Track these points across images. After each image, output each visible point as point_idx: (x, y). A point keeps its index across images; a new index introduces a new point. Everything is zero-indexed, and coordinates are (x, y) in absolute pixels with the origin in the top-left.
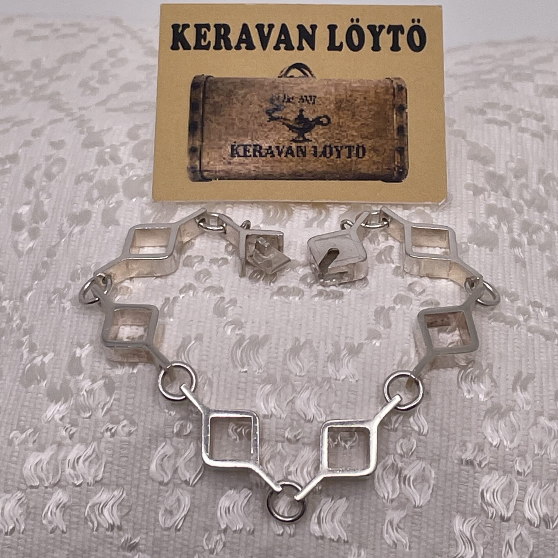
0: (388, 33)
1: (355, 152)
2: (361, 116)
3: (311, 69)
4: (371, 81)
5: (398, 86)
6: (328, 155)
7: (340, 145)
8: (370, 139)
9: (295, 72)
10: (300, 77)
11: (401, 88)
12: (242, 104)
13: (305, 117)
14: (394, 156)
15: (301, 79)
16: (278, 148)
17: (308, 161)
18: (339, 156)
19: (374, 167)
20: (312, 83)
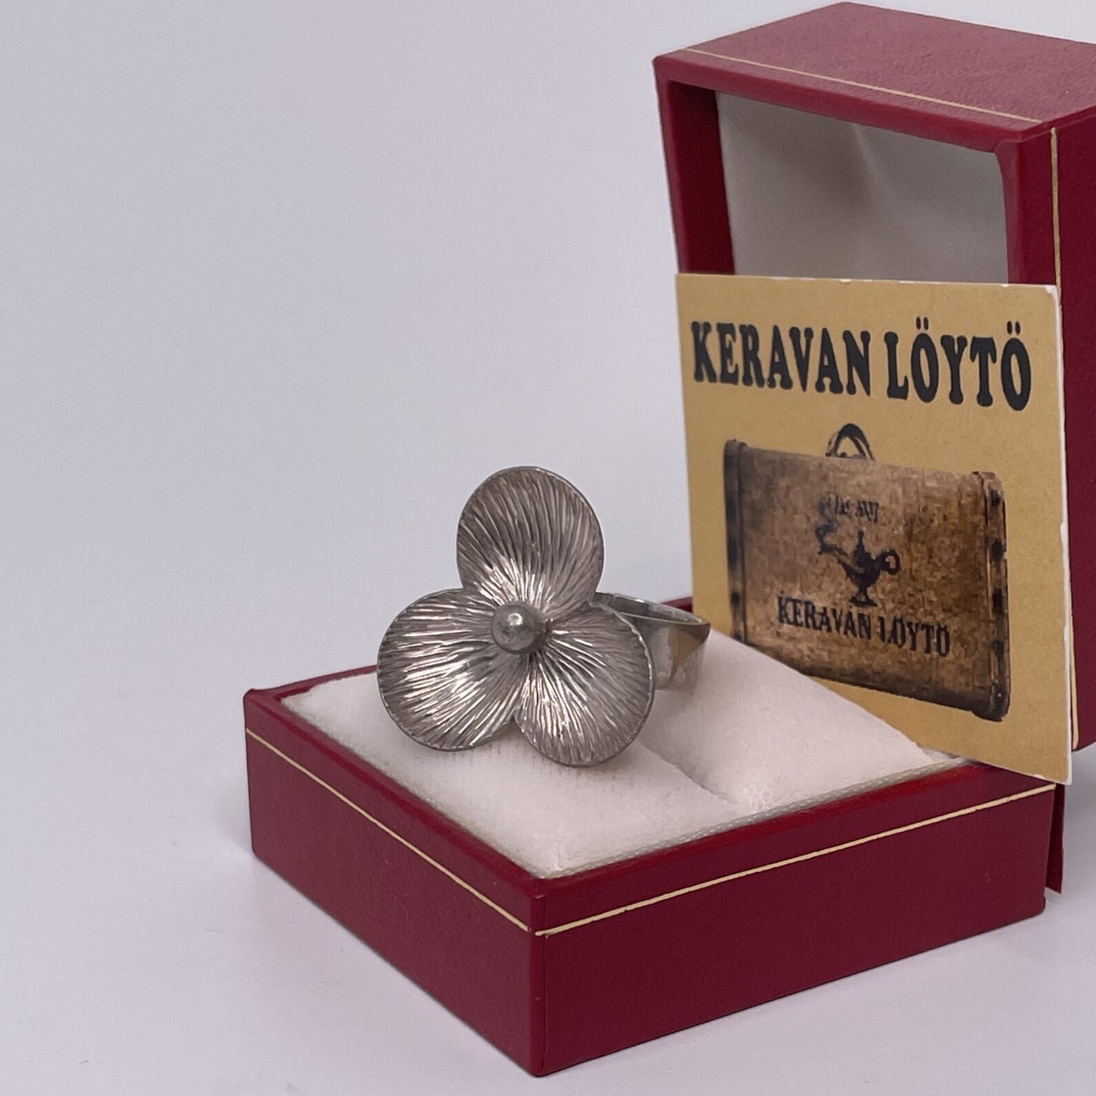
0: (973, 358)
1: (935, 640)
2: (940, 561)
3: (868, 439)
4: (951, 475)
5: (992, 492)
6: (900, 641)
7: (914, 621)
8: (956, 615)
9: (847, 445)
10: (855, 456)
11: (996, 501)
12: (785, 509)
13: (866, 550)
14: (989, 660)
15: (856, 460)
16: (834, 611)
17: (875, 648)
18: (914, 648)
19: (962, 679)
20: (872, 472)
